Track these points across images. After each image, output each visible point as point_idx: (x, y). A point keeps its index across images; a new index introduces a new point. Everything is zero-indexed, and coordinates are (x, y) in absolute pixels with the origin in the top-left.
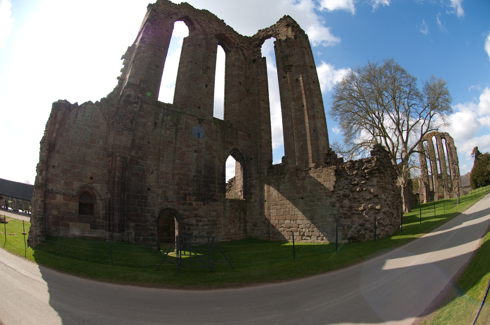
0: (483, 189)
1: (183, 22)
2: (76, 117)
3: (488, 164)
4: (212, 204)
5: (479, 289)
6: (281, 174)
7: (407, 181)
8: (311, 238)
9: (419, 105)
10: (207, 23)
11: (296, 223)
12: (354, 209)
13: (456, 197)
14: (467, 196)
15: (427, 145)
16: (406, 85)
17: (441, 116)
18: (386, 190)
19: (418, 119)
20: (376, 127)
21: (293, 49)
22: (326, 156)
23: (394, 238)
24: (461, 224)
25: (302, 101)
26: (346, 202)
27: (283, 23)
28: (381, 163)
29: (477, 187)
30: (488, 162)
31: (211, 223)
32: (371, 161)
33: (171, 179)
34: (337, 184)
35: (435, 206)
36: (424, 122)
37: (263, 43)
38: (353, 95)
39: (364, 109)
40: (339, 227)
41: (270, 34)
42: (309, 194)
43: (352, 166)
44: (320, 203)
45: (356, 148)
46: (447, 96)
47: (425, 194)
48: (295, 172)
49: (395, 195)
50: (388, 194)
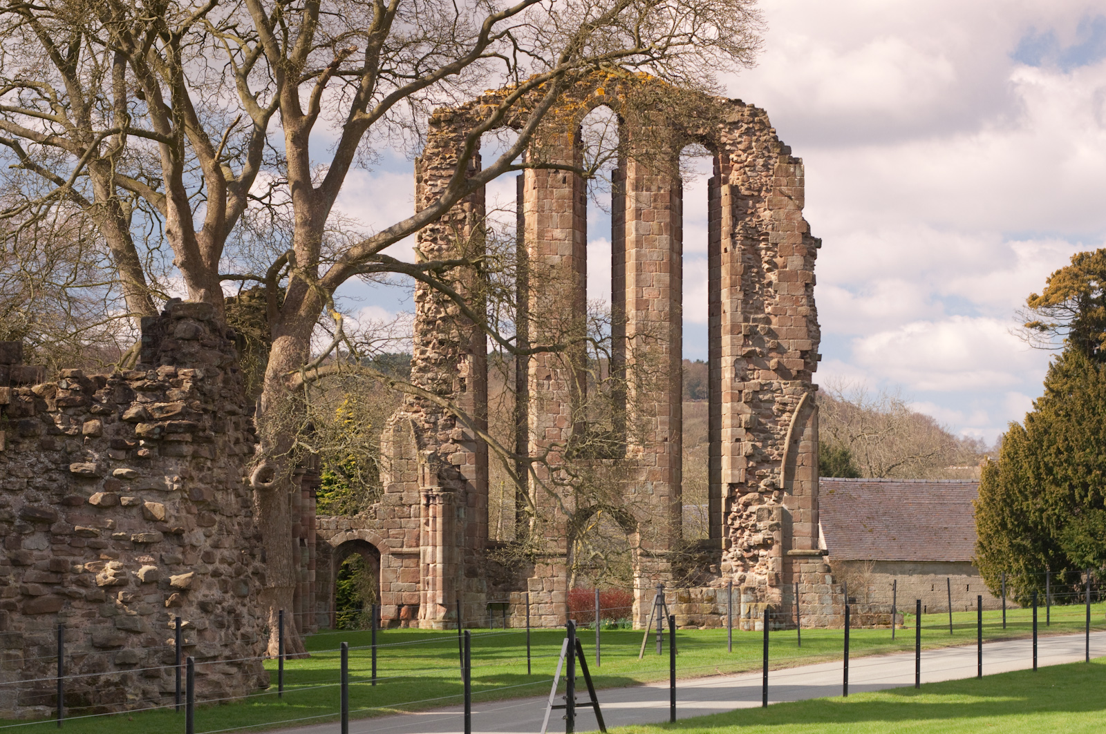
12: (72, 577)
26: (36, 545)
32: (169, 388)
43: (79, 398)
50: (221, 530)
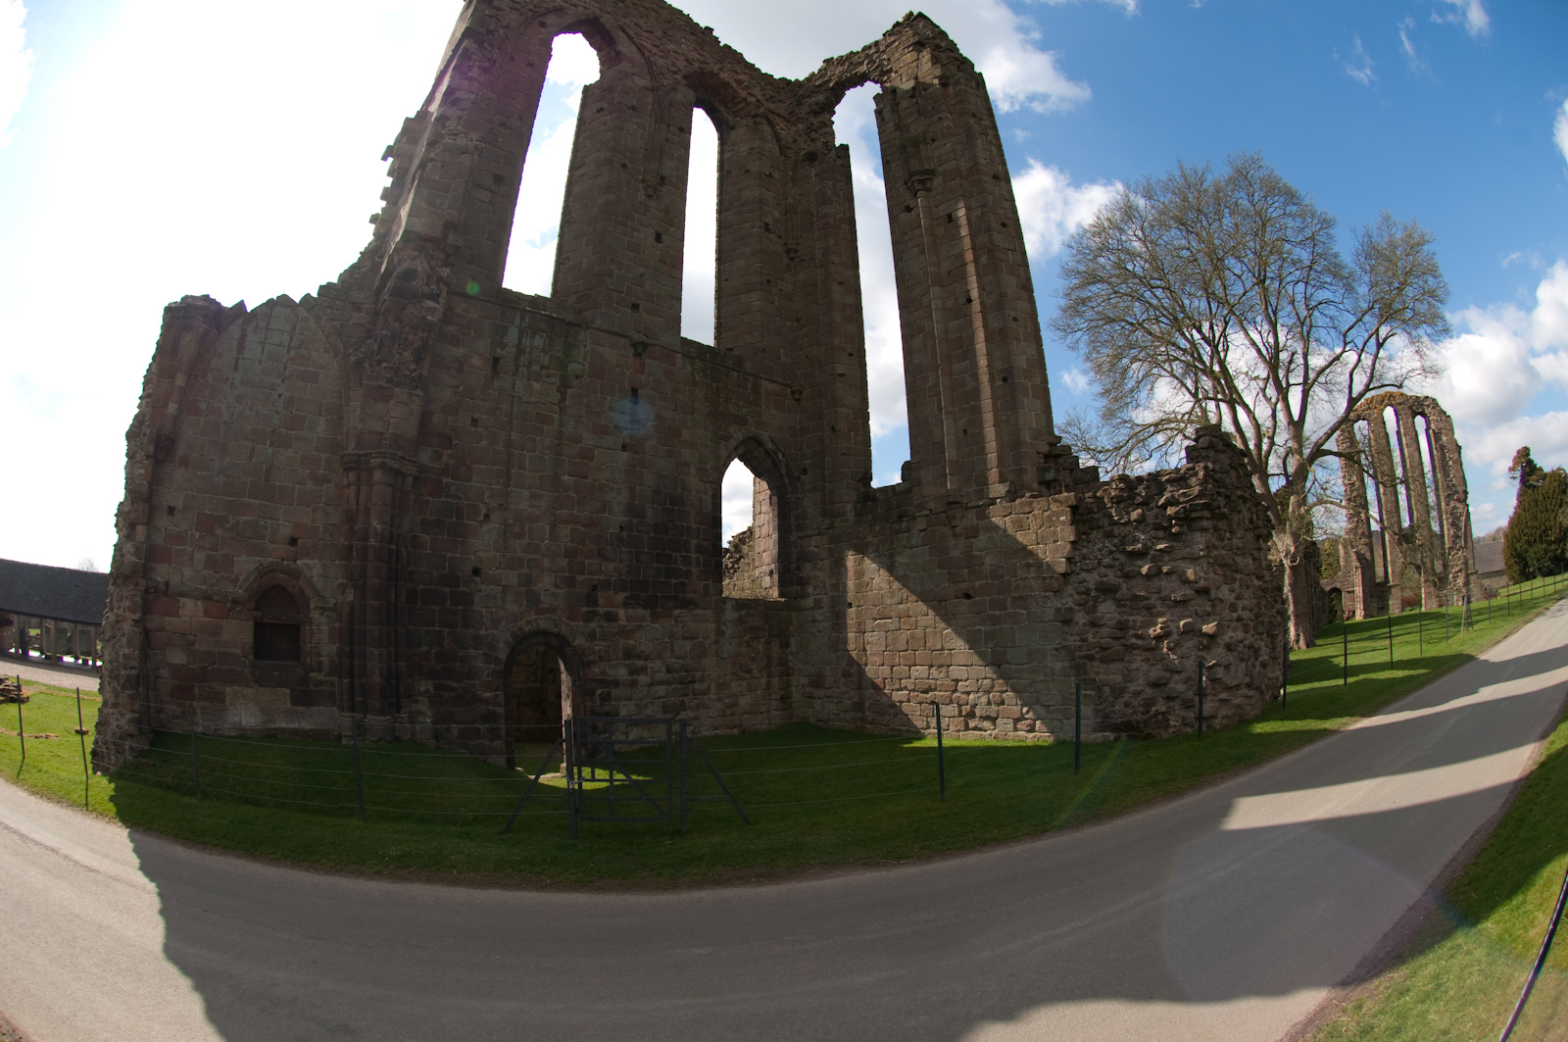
0: (1546, 583)
1: (579, 36)
2: (241, 347)
3: (1561, 506)
4: (678, 617)
5: (1529, 907)
6: (900, 517)
7: (1302, 548)
8: (995, 724)
9: (1341, 306)
10: (660, 39)
11: (947, 676)
12: (1132, 632)
13: (1460, 603)
14: (1494, 602)
15: (1365, 432)
16: (1299, 238)
17: (1412, 343)
18: (1236, 572)
19: (1338, 350)
20: (1204, 372)
21: (936, 118)
22: (1042, 461)
23: (1260, 728)
24: (1474, 691)
25: (966, 284)
26: (1107, 609)
27: (904, 38)
28: (1219, 487)
29: (1526, 575)
30: (1561, 500)
31: (676, 675)
32: (1188, 478)
33: (547, 536)
34: (1077, 553)
35: (1390, 632)
36: (1359, 360)
37: (838, 102)
38: (1130, 267)
39: (1165, 313)
40: (1086, 690)
41: (862, 71)
42: (989, 581)
43: (1125, 494)
44: (1025, 612)
45: (1140, 436)
46: (1431, 279)
47: (1359, 590)
48: (942, 512)
49: (1263, 590)
50: (1241, 585)
